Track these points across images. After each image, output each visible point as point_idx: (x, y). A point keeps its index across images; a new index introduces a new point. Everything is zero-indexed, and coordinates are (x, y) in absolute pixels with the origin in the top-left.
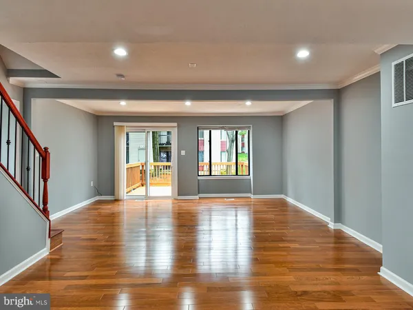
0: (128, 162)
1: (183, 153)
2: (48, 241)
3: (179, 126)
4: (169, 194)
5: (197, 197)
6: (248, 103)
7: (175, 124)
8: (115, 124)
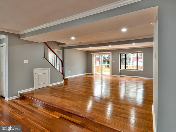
0: (95, 64)
1: (114, 61)
2: (63, 80)
3: (112, 53)
4: (109, 74)
5: (119, 76)
6: (134, 44)
7: (111, 52)
8: (92, 53)
